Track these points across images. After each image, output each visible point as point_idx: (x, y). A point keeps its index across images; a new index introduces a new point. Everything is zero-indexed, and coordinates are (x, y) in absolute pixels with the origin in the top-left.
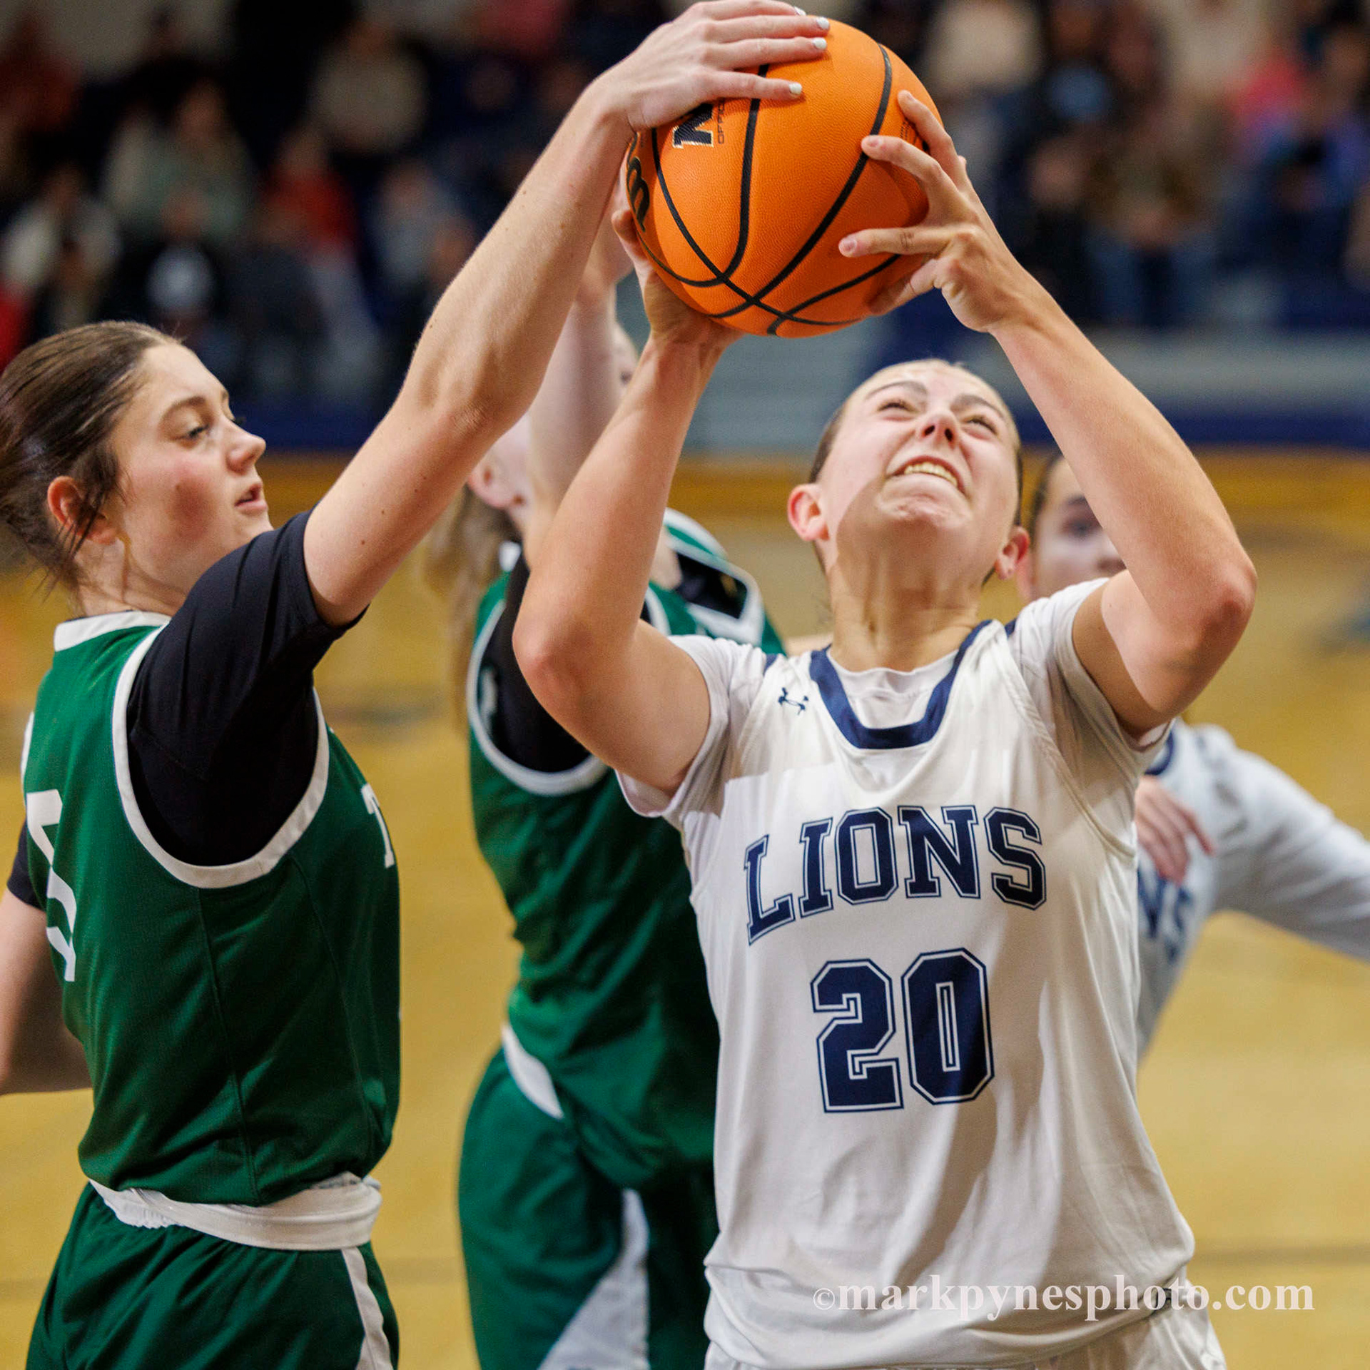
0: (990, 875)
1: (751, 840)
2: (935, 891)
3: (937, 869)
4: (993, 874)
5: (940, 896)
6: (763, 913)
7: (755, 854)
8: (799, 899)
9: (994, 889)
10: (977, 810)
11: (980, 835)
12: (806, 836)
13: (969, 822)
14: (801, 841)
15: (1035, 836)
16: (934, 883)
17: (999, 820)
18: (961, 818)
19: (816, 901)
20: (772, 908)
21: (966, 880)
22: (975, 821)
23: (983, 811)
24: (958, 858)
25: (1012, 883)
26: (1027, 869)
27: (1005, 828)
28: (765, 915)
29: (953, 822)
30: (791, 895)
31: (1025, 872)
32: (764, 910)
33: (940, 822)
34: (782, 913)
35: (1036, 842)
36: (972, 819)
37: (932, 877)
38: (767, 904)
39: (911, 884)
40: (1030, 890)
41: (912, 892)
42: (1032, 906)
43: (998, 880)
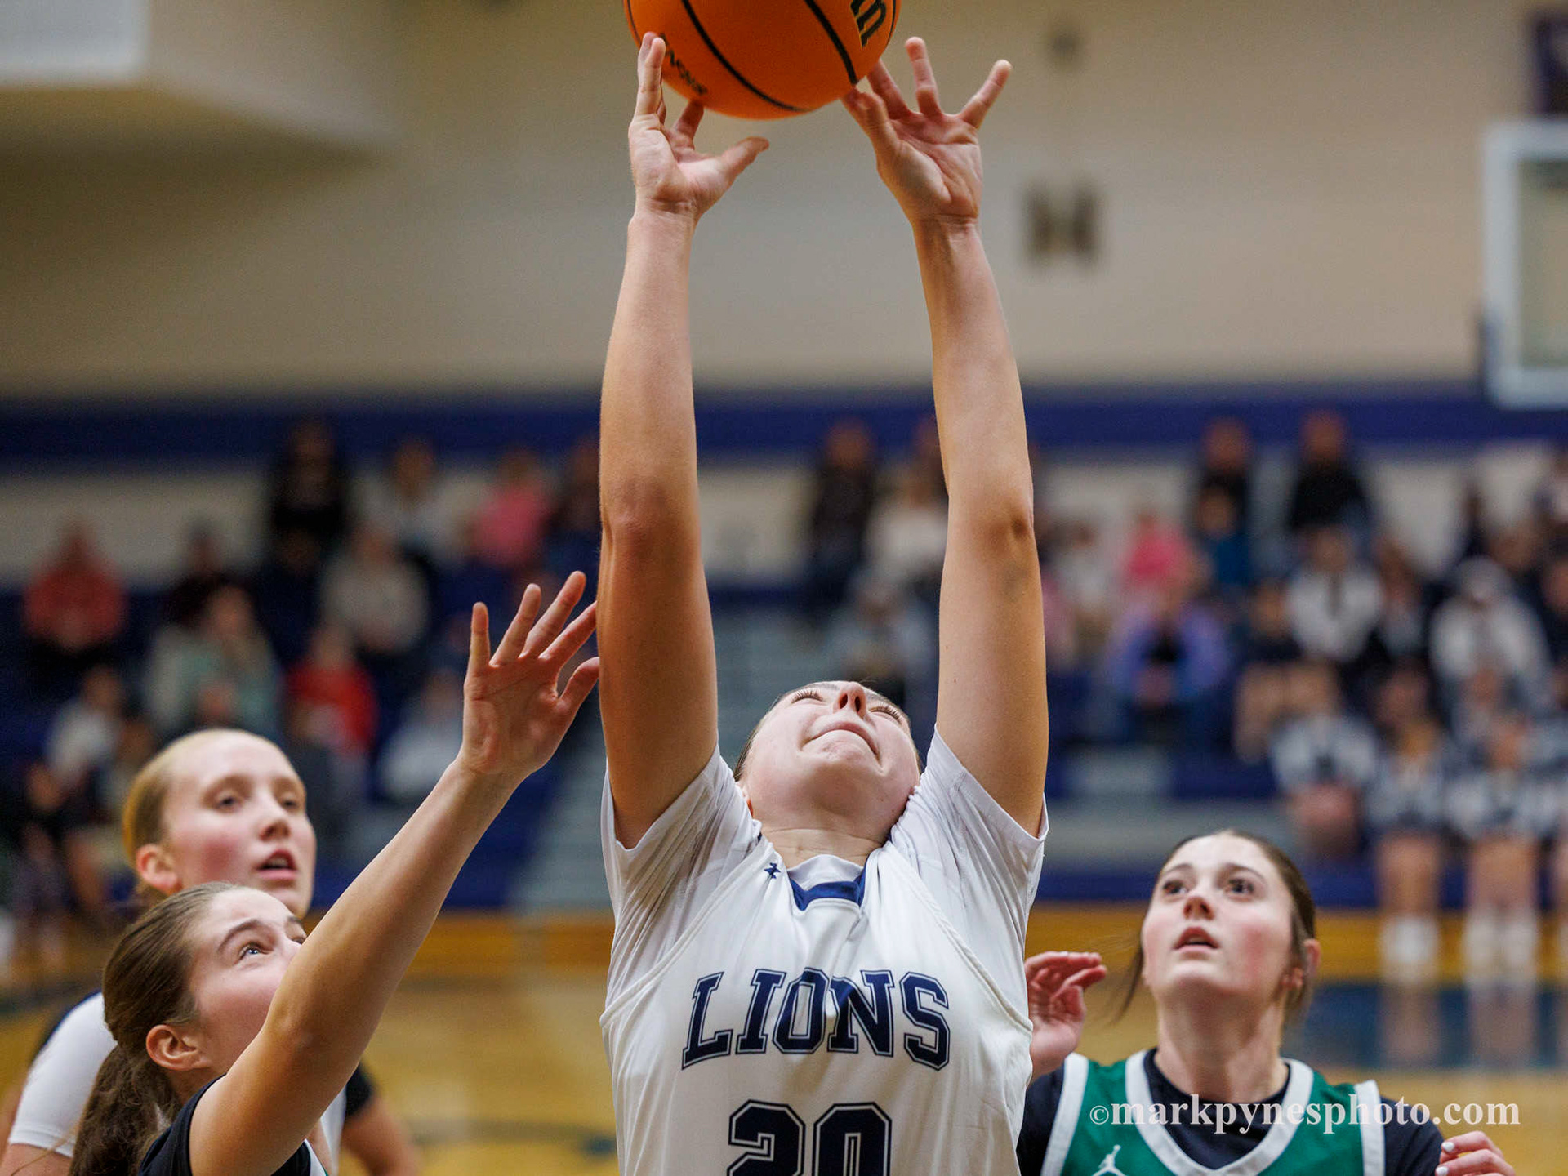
0: (903, 1036)
1: (706, 972)
2: (853, 1047)
3: (856, 1027)
4: (905, 1035)
5: (857, 1052)
6: (701, 1042)
7: (706, 987)
8: (739, 1036)
9: (905, 1048)
10: (893, 975)
11: (896, 997)
12: (757, 981)
13: (886, 985)
14: (752, 984)
15: (944, 1001)
16: (853, 1039)
17: (912, 984)
18: (879, 981)
19: (752, 1041)
20: (711, 1039)
21: (881, 1038)
22: (891, 984)
23: (898, 976)
24: (875, 1018)
25: (922, 1044)
26: (936, 1032)
27: (919, 991)
28: (703, 1044)
29: (872, 985)
30: (732, 1031)
31: (933, 1034)
32: (703, 1039)
33: (860, 984)
34: (720, 1045)
35: (944, 1006)
36: (888, 982)
37: (852, 1034)
38: (708, 1033)
39: (832, 1038)
40: (936, 1051)
41: (832, 1046)
42: (936, 1067)
43: (909, 1040)
